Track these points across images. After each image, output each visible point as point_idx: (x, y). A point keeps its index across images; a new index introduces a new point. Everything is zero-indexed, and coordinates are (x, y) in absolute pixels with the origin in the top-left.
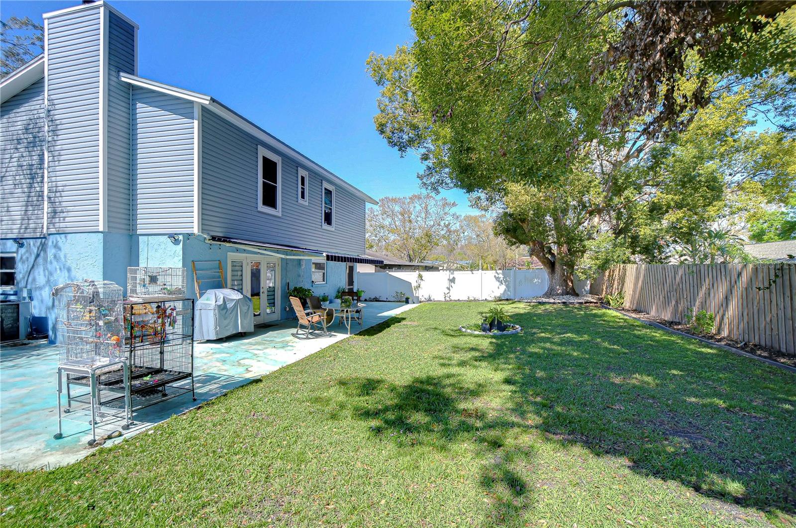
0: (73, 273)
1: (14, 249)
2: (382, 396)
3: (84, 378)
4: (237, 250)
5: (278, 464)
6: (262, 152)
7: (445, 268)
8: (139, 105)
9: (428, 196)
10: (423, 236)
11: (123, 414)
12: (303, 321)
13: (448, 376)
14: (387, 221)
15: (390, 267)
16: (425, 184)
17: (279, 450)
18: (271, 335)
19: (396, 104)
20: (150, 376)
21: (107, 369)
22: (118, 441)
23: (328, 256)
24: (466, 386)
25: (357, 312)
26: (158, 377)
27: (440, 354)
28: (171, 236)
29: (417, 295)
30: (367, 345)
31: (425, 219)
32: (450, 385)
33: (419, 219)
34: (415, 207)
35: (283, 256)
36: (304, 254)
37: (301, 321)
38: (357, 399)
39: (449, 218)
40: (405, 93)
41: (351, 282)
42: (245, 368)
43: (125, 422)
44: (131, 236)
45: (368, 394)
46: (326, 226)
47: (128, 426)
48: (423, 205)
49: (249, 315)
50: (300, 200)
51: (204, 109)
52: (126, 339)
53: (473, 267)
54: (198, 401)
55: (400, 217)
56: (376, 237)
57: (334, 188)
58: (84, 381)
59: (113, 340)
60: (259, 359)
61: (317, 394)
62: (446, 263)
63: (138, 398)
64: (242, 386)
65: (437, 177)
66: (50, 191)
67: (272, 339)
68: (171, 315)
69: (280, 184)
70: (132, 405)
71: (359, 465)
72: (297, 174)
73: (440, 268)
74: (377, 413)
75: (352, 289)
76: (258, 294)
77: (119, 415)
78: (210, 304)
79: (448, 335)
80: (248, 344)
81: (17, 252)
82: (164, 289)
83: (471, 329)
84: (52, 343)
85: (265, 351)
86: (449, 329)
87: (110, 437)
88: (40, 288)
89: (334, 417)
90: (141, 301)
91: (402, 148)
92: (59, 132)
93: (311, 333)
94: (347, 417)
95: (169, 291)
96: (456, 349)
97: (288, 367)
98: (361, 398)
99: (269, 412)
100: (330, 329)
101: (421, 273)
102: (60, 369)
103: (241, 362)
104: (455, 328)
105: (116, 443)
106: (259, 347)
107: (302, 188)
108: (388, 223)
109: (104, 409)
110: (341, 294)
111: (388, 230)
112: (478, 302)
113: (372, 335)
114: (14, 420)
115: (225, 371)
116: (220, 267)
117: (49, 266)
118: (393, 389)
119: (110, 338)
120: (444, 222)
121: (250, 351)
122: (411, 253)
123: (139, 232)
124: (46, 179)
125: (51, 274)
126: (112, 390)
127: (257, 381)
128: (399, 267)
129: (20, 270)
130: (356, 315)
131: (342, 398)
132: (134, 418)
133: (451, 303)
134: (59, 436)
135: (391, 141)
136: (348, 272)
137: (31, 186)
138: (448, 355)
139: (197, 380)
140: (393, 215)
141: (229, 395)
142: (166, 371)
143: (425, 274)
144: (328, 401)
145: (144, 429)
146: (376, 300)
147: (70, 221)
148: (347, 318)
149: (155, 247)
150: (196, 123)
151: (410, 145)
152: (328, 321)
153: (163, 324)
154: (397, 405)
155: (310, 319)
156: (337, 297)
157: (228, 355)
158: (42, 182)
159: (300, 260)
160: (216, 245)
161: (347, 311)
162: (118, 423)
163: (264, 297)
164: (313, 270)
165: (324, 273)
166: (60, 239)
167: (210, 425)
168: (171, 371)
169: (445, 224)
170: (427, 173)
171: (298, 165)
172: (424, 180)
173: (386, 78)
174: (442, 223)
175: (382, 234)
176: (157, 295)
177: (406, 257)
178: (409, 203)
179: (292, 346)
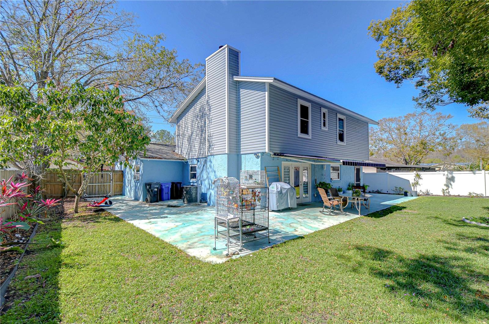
0: (216, 173)
1: (196, 163)
2: (393, 264)
3: (223, 223)
4: (287, 160)
5: (320, 292)
6: (300, 102)
7: (441, 169)
8: (241, 90)
9: (423, 113)
10: (419, 145)
11: (238, 244)
12: (327, 203)
13: (456, 259)
14: (385, 136)
15: (390, 168)
16: (420, 104)
17: (320, 283)
18: (306, 211)
19: (393, 50)
20: (249, 226)
21: (233, 220)
22: (238, 256)
23: (344, 162)
24: (478, 270)
25: (365, 200)
26: (253, 227)
27: (444, 239)
28: (255, 154)
29: (415, 190)
30: (374, 224)
31: (420, 131)
32: (458, 267)
33: (414, 131)
34: (409, 123)
35: (313, 163)
36: (325, 161)
37: (325, 204)
38: (371, 261)
39: (443, 129)
40: (400, 40)
41: (358, 179)
42: (294, 229)
43: (240, 248)
44: (238, 155)
45: (380, 260)
46: (339, 143)
47: (241, 250)
48: (418, 121)
49: (294, 197)
50: (323, 128)
51: (271, 85)
52: (240, 206)
53: (473, 168)
54: (271, 244)
55: (396, 131)
56: (376, 147)
57: (345, 117)
58: (223, 225)
59: (235, 206)
60: (301, 224)
61: (342, 252)
62: (442, 164)
63: (244, 237)
64: (294, 239)
65: (432, 97)
66: (208, 136)
67: (308, 213)
68: (258, 195)
69: (311, 120)
70: (243, 240)
71: (379, 309)
72: (321, 112)
73: (436, 169)
74: (389, 276)
75: (359, 184)
76: (298, 186)
77: (237, 244)
78: (274, 191)
79: (451, 224)
80: (294, 214)
81: (197, 164)
82: (255, 182)
83: (476, 221)
84: (209, 205)
85: (304, 220)
86: (451, 219)
87: (234, 254)
88: (205, 180)
89: (355, 270)
90: (246, 187)
91: (398, 80)
92: (211, 110)
93: (332, 212)
94: (365, 273)
95: (257, 183)
96: (461, 237)
97: (319, 231)
98: (375, 262)
99: (311, 258)
100: (345, 210)
101: (419, 173)
102: (215, 218)
103: (291, 224)
104: (458, 219)
105: (237, 257)
106: (301, 217)
107: (324, 120)
108: (385, 137)
109: (231, 240)
110: (351, 187)
111: (386, 142)
112: (481, 199)
113: (378, 217)
114: (199, 238)
115: (283, 228)
116: (278, 170)
117: (208, 170)
118: (401, 260)
119: (234, 205)
120: (439, 132)
121: (296, 219)
122: (407, 158)
123: (242, 153)
124: (207, 132)
125: (208, 174)
126: (234, 230)
127: (302, 238)
128: (397, 169)
129: (198, 171)
130: (364, 202)
131: (359, 258)
132: (243, 246)
133: (450, 198)
134: (215, 249)
135: (389, 77)
136: (355, 172)
137: (201, 135)
138: (454, 241)
139: (271, 232)
140: (390, 131)
141: (287, 243)
142: (256, 225)
143: (423, 174)
144: (349, 259)
145: (248, 253)
146: (378, 192)
147: (215, 150)
148: (358, 204)
149: (249, 160)
150: (267, 93)
151: (406, 77)
152: (344, 205)
153: (255, 200)
154: (406, 273)
155: (331, 203)
156: (348, 189)
157: (284, 220)
158: (205, 133)
159: (323, 165)
160: (276, 157)
161: (358, 199)
162: (237, 248)
163: (301, 187)
164: (331, 171)
165: (339, 174)
166: (212, 158)
167: (279, 258)
168: (258, 225)
169: (440, 133)
170: (422, 95)
171: (321, 106)
172: (420, 102)
173: (384, 34)
174: (437, 133)
175: (380, 145)
176: (252, 185)
177: (402, 160)
178: (404, 121)
179: (320, 219)
